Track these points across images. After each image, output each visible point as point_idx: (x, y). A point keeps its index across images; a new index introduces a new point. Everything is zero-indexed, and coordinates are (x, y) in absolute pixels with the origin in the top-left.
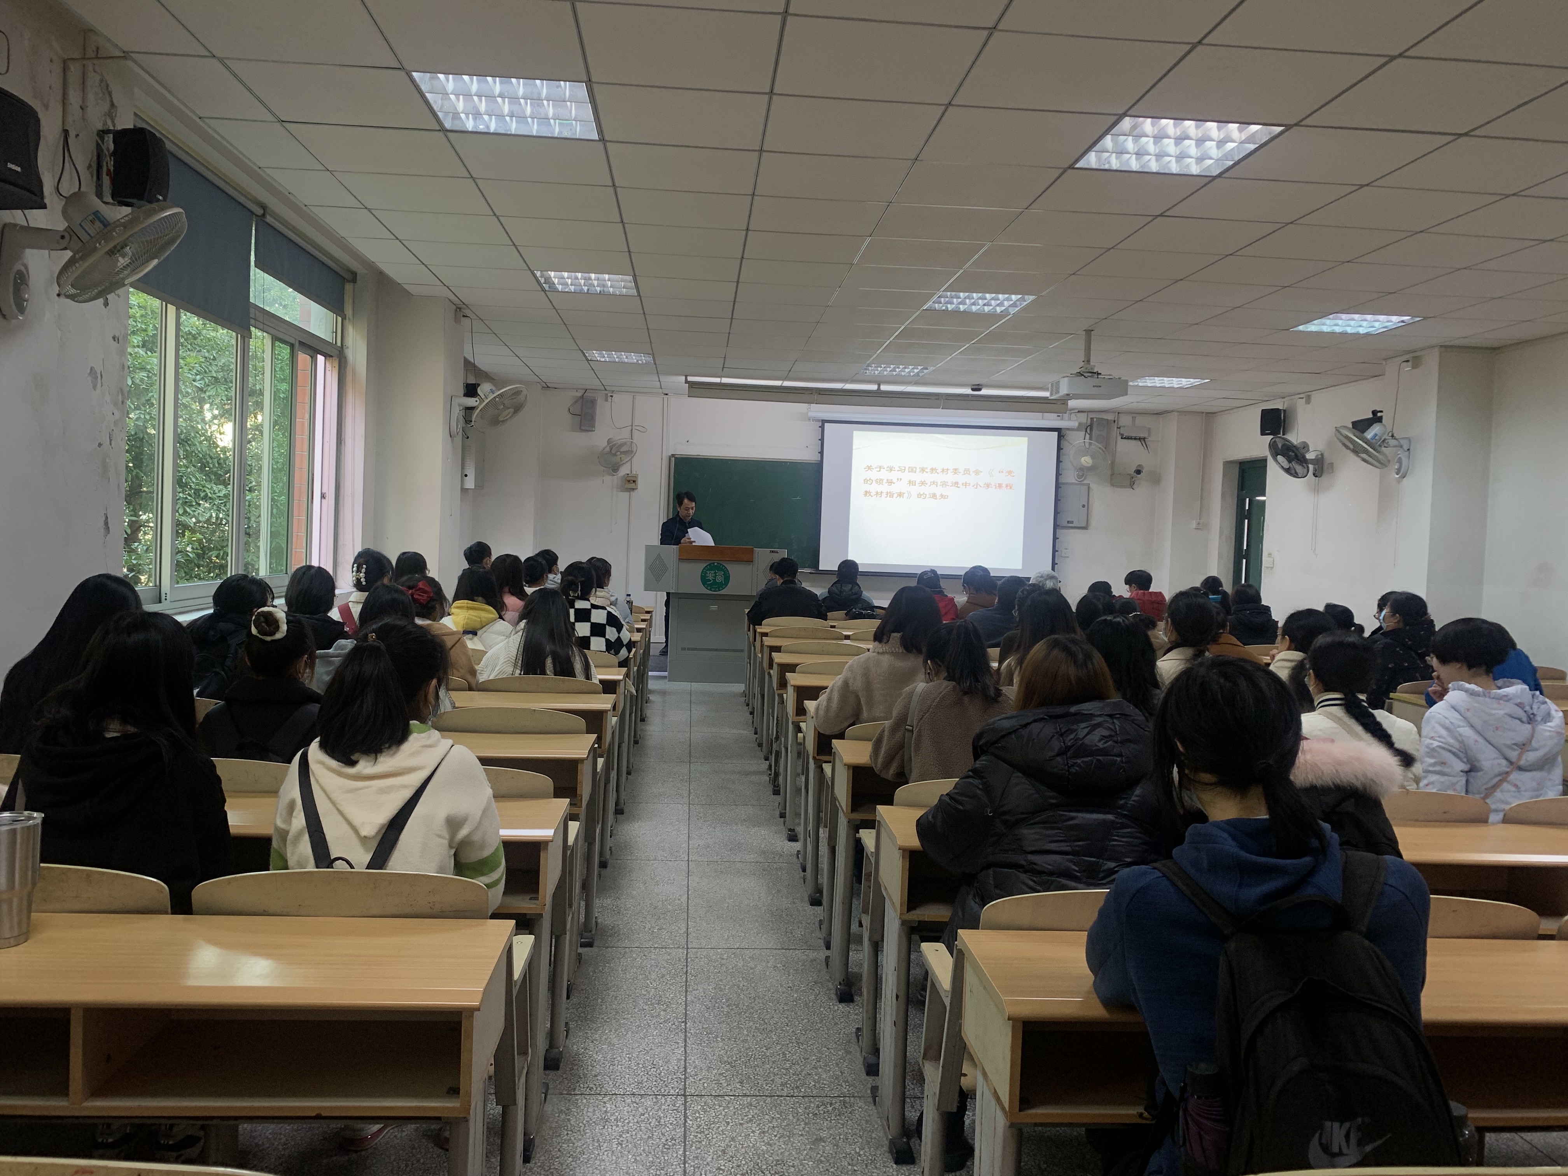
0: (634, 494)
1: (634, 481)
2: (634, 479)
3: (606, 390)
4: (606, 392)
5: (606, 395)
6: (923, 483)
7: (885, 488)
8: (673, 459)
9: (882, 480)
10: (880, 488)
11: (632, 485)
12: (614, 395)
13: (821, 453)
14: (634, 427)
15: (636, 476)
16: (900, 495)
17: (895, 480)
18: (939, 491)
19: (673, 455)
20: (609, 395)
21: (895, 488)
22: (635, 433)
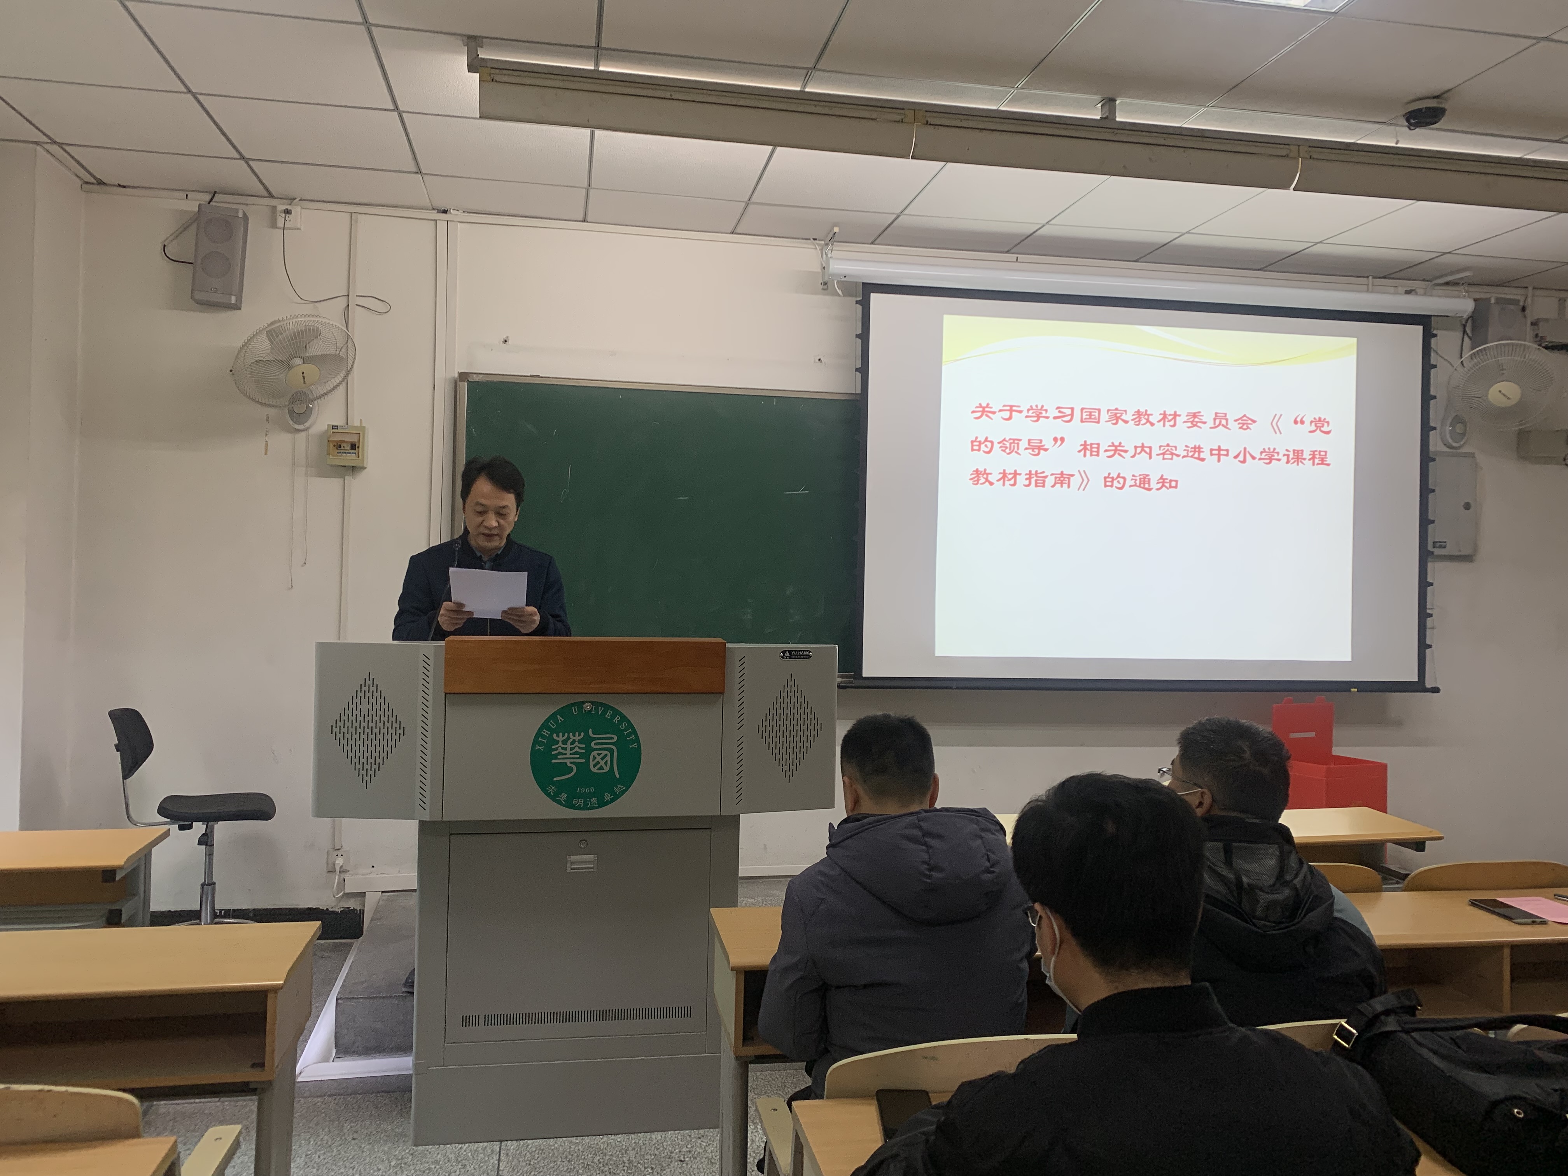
0: (355, 483)
1: (354, 446)
2: (354, 439)
3: (271, 196)
4: (273, 202)
5: (274, 208)
6: (1117, 450)
7: (1024, 462)
8: (464, 387)
9: (1016, 441)
10: (1010, 463)
11: (349, 459)
12: (296, 210)
13: (863, 370)
14: (353, 301)
15: (360, 432)
16: (1063, 479)
17: (1048, 443)
18: (1155, 468)
19: (463, 376)
20: (281, 208)
21: (1048, 464)
22: (357, 314)
